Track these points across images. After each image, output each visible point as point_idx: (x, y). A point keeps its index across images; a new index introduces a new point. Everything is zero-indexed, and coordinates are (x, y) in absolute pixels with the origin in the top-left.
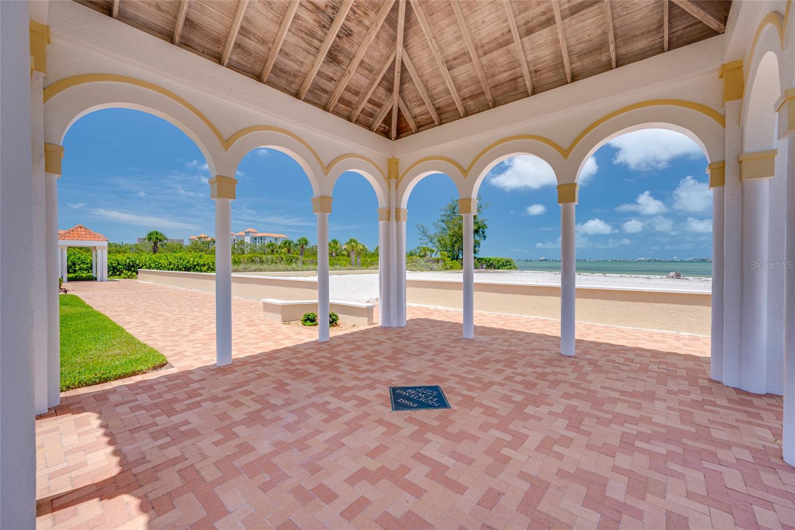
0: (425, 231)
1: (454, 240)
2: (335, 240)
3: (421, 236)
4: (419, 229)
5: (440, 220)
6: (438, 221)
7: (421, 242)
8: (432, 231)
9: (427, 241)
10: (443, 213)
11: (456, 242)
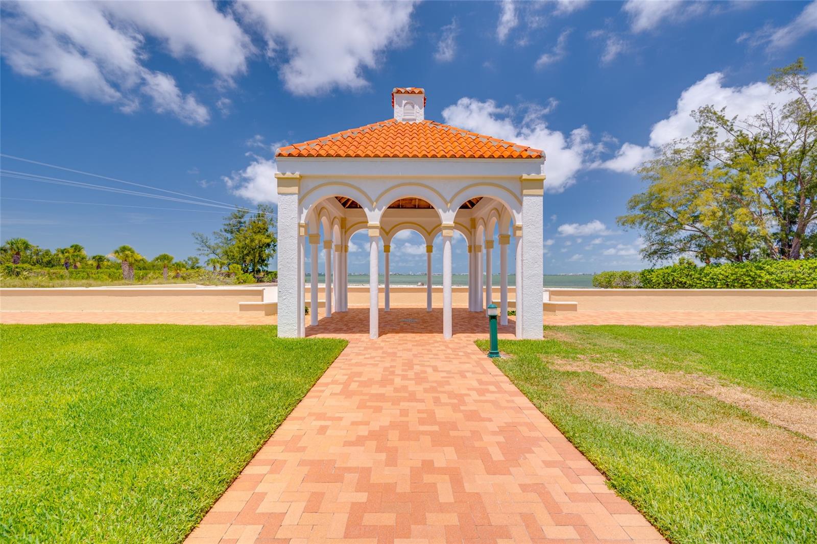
0: (205, 241)
1: (245, 252)
2: (77, 246)
3: (199, 246)
4: (197, 239)
5: (223, 230)
6: (221, 231)
7: (200, 252)
8: (212, 242)
9: (208, 252)
10: (227, 222)
11: (247, 255)
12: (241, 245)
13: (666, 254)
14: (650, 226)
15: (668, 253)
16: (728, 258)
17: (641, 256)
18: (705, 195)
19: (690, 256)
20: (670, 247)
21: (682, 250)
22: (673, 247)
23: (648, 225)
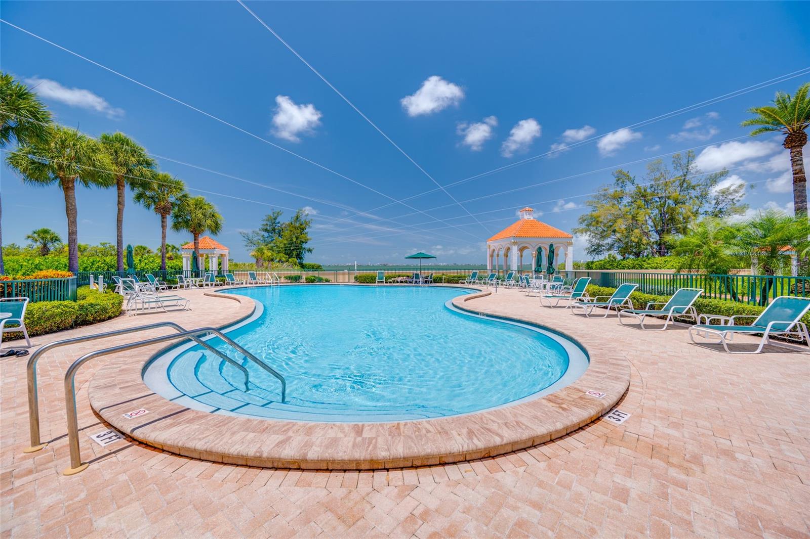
12: (277, 235)
13: (600, 252)
14: (592, 235)
15: (601, 251)
16: (633, 255)
17: (586, 252)
18: (620, 221)
19: (614, 253)
20: (603, 247)
21: (609, 249)
22: (604, 248)
23: (590, 235)
